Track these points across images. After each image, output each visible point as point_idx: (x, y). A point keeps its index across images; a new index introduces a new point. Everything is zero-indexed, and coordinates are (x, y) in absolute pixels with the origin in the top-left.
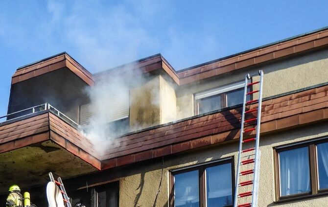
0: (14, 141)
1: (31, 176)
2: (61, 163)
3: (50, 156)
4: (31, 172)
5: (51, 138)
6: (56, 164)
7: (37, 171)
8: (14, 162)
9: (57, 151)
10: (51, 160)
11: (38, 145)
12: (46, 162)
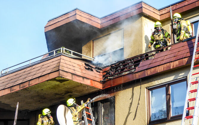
0: (39, 77)
1: (58, 96)
2: (74, 87)
3: (64, 84)
4: (56, 94)
5: (60, 76)
6: (71, 88)
7: (60, 93)
8: (42, 90)
9: (68, 81)
10: (66, 86)
11: (54, 79)
12: (63, 88)
